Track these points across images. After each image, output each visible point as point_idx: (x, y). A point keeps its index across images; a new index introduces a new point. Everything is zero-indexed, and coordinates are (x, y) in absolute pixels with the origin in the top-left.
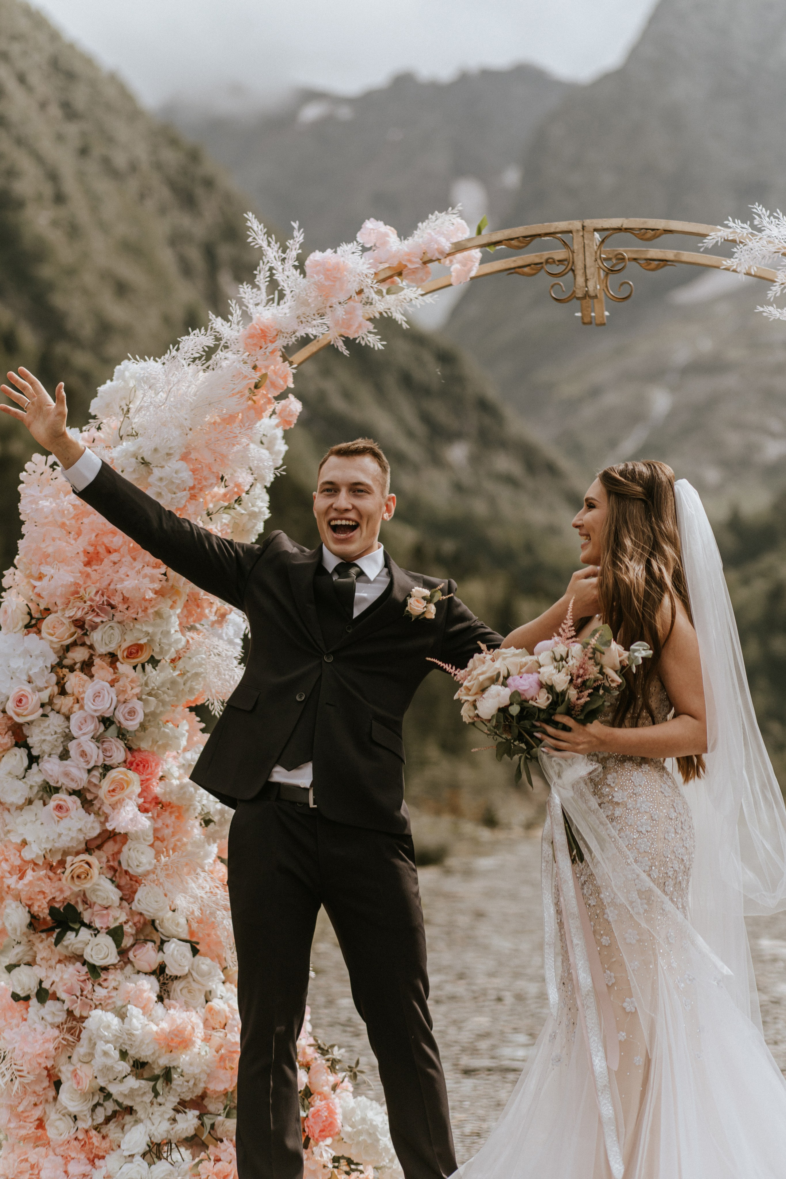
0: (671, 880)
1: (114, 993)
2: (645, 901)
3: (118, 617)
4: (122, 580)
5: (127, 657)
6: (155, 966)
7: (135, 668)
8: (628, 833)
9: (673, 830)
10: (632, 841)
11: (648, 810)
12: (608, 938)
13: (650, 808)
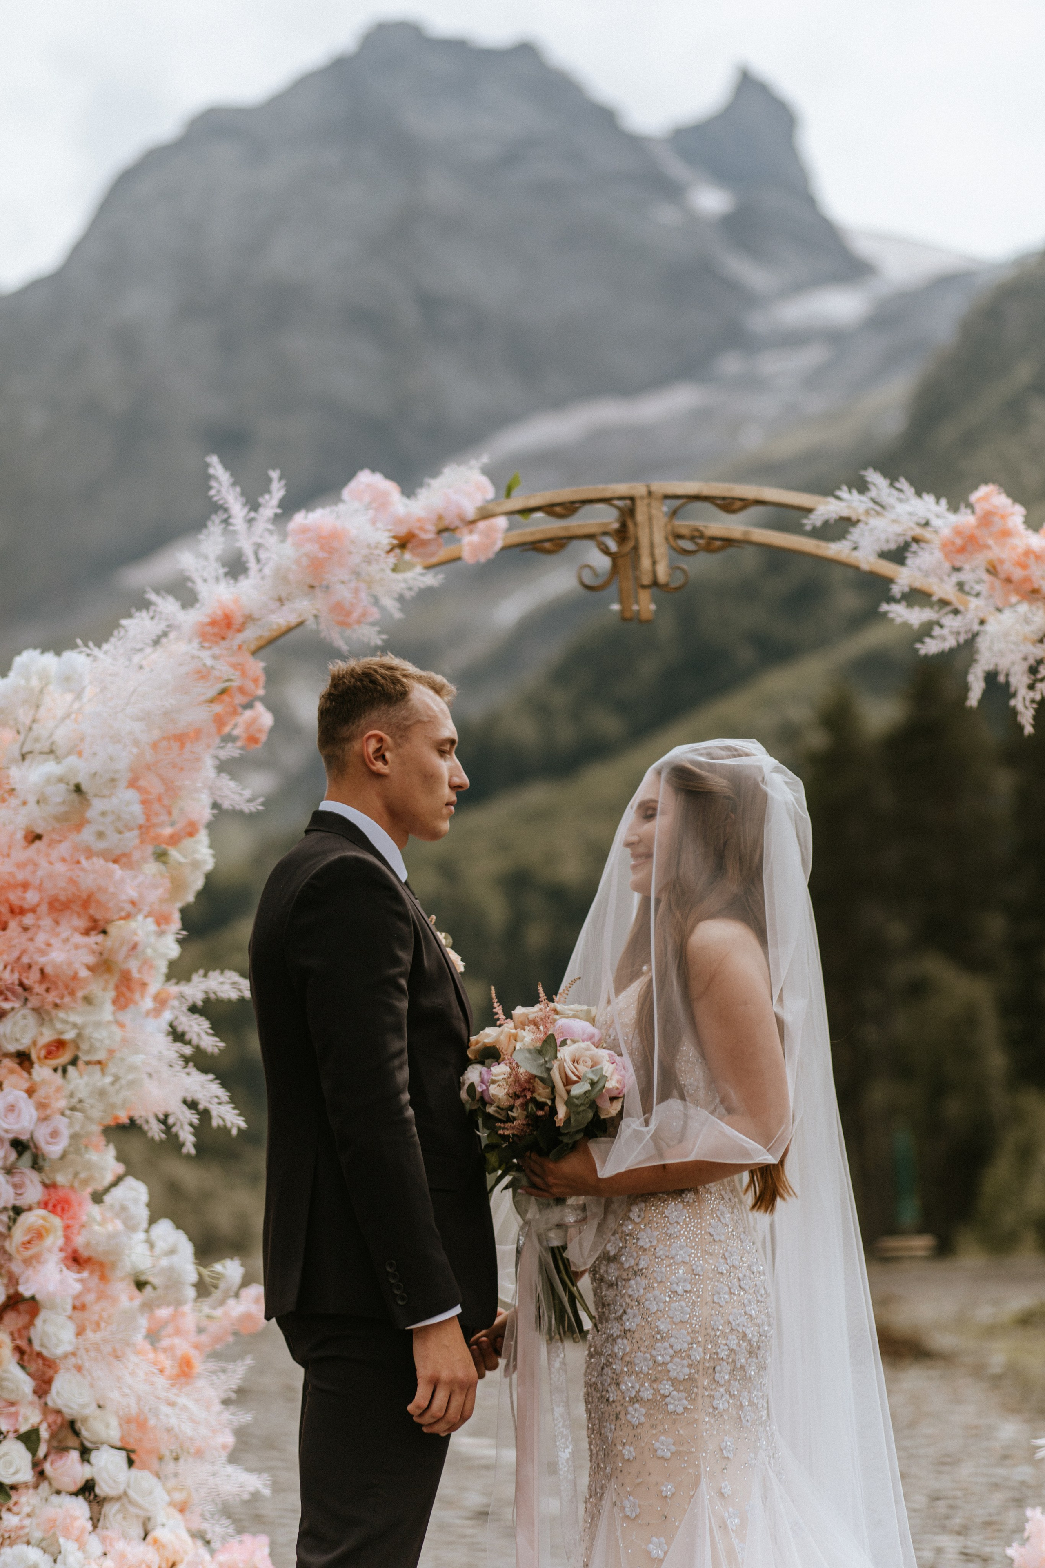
0: (725, 1363)
1: (27, 1522)
2: (685, 1395)
3: (34, 1002)
4: (43, 953)
5: (46, 1058)
6: (80, 1483)
7: (55, 1070)
8: (657, 1292)
9: (727, 1289)
10: (662, 1305)
11: (687, 1259)
12: (632, 1449)
13: (690, 1256)
